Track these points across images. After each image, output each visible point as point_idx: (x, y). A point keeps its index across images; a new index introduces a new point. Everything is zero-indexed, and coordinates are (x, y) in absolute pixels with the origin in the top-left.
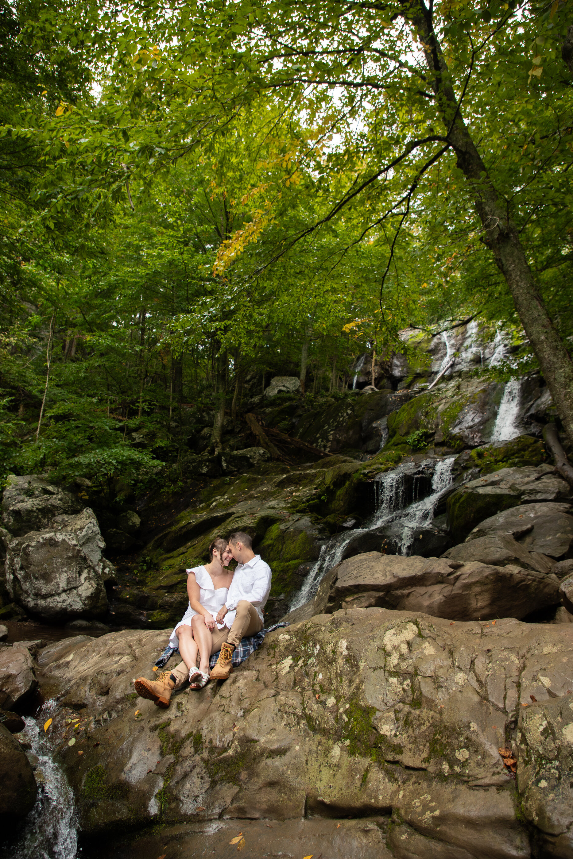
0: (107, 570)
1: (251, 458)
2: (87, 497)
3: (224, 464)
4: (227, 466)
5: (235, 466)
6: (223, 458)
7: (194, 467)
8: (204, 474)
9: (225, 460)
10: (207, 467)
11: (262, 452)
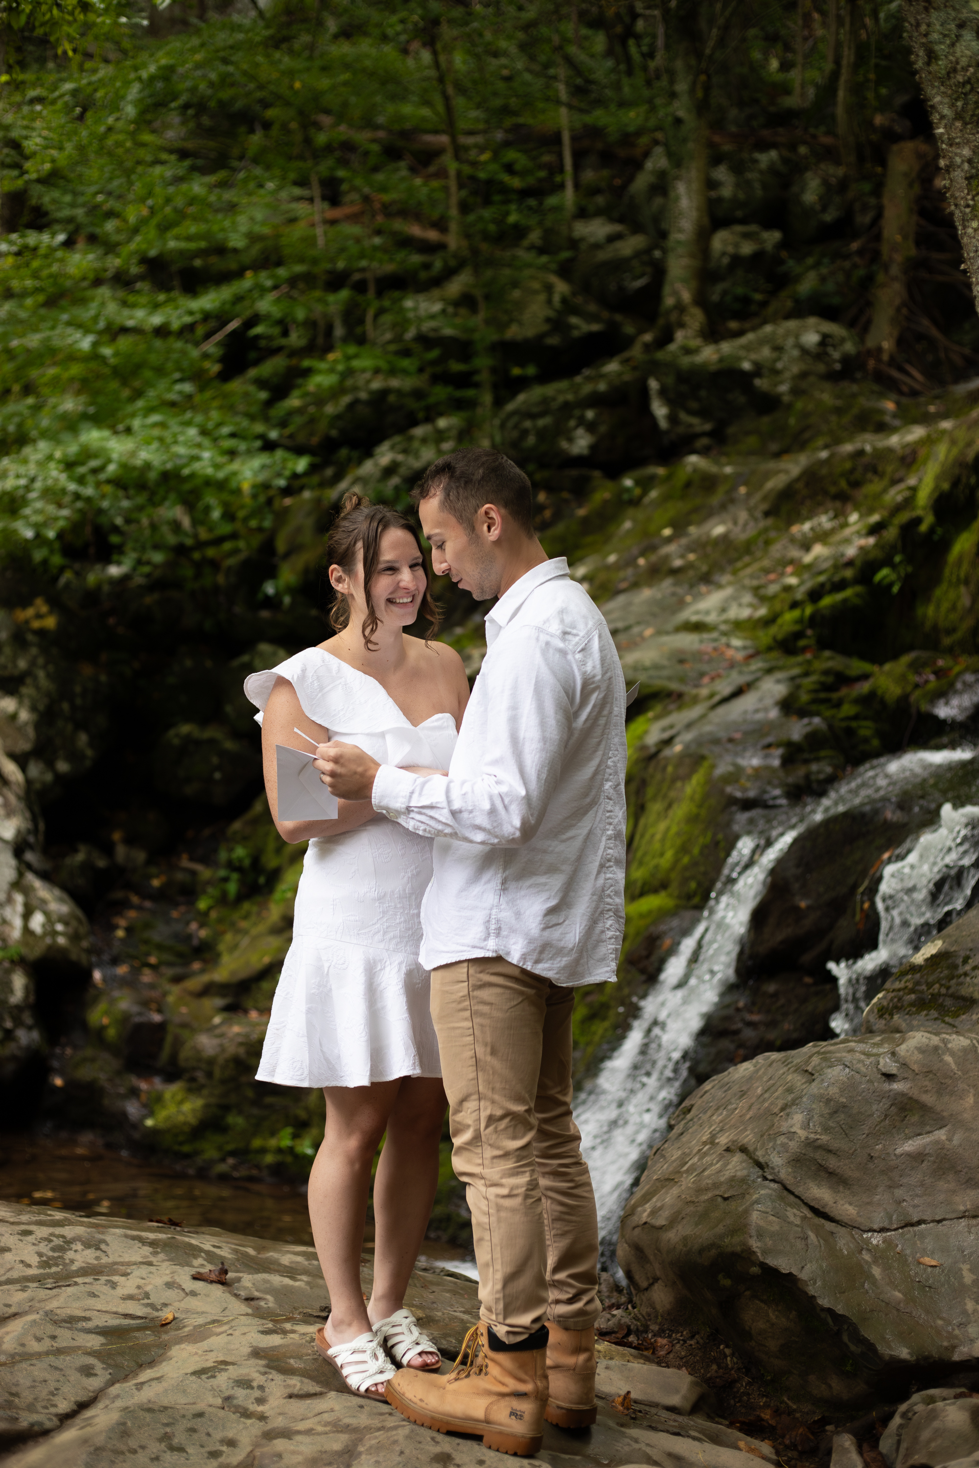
0: (37, 921)
1: (758, 370)
2: (50, 622)
3: (660, 410)
4: (672, 418)
5: (703, 413)
6: (653, 385)
7: (542, 434)
8: (579, 461)
9: (663, 392)
10: (591, 427)
11: (811, 338)
